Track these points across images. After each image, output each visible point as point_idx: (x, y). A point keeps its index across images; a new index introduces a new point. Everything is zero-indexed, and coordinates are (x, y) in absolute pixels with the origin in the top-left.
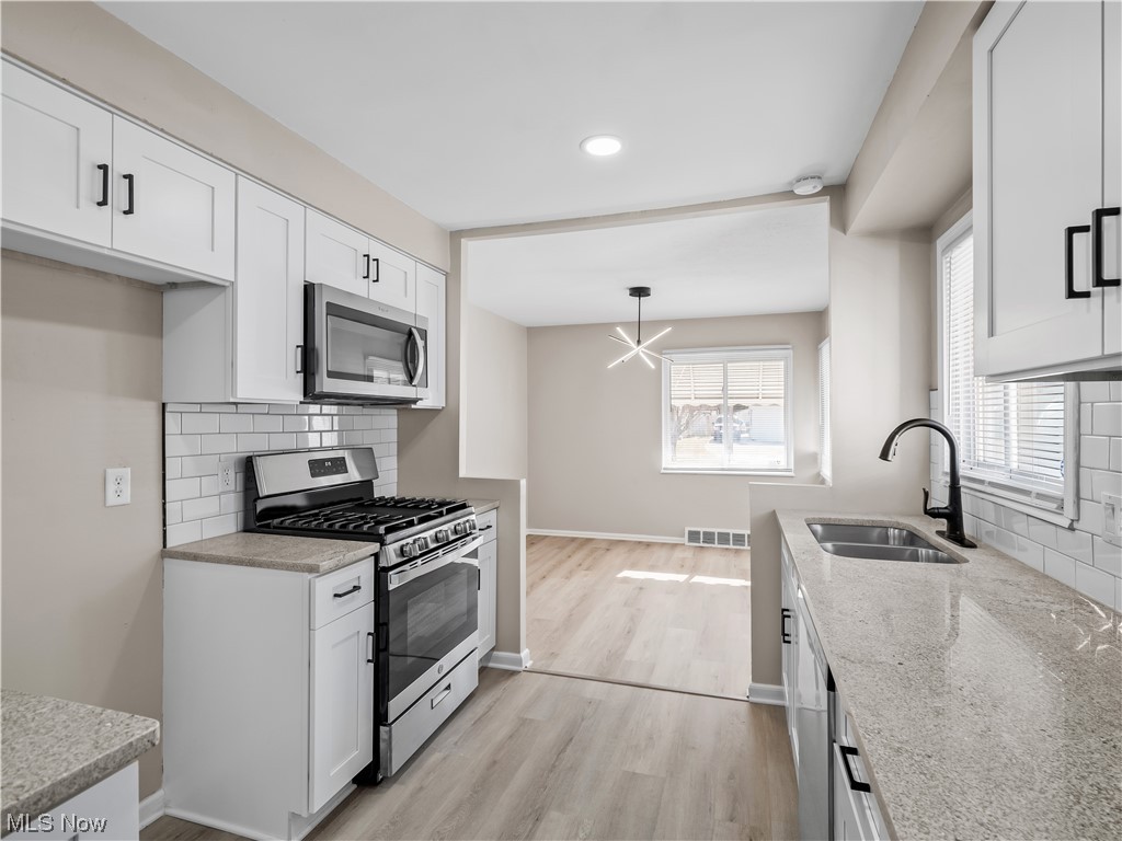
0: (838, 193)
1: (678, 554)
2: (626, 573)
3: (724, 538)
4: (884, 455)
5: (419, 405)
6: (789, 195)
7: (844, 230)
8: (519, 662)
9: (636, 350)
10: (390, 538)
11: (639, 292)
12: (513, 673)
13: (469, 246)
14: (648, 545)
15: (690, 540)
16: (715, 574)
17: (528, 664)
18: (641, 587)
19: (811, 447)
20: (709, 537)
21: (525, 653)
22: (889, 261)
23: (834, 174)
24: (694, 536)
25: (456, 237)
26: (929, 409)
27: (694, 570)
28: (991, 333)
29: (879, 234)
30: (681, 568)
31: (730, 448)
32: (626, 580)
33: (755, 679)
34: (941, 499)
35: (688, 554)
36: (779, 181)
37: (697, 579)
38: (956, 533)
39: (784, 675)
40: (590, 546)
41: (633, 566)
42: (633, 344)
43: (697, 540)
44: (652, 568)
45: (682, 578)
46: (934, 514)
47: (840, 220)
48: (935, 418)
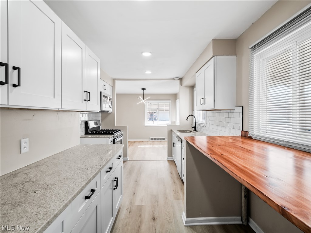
0: (181, 79)
1: (149, 142)
2: (140, 146)
3: (158, 139)
4: (187, 120)
5: (110, 112)
6: (174, 79)
7: (182, 86)
8: (127, 159)
9: (143, 101)
10: (115, 134)
11: (144, 89)
12: (126, 161)
13: (117, 82)
14: (142, 141)
15: (151, 140)
16: (157, 145)
17: (129, 159)
18: (144, 148)
19: (174, 120)
20: (155, 139)
21: (128, 157)
22: (188, 91)
23: (180, 77)
24: (152, 139)
25: (114, 80)
26: (193, 113)
27: (153, 145)
28: (197, 106)
29: (187, 87)
30: (150, 144)
31: (154, 122)
32: (140, 147)
33: (168, 157)
34: (194, 126)
35: (151, 142)
36: (173, 77)
37: (154, 146)
38: (195, 130)
39: (173, 154)
40: (130, 142)
41: (141, 145)
42: (142, 100)
43: (152, 140)
44: (145, 145)
45: (151, 146)
46: (193, 127)
47: (181, 84)
48: (194, 115)
